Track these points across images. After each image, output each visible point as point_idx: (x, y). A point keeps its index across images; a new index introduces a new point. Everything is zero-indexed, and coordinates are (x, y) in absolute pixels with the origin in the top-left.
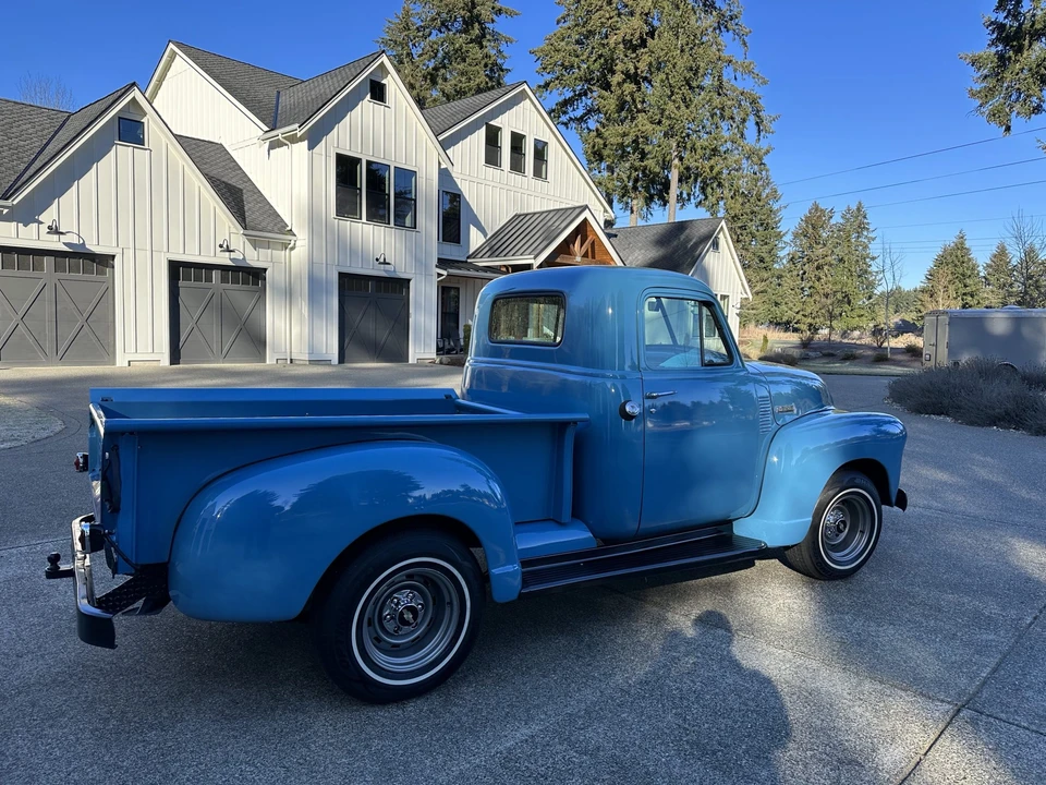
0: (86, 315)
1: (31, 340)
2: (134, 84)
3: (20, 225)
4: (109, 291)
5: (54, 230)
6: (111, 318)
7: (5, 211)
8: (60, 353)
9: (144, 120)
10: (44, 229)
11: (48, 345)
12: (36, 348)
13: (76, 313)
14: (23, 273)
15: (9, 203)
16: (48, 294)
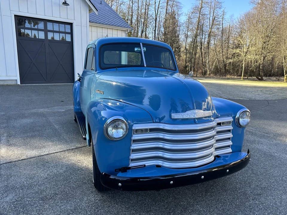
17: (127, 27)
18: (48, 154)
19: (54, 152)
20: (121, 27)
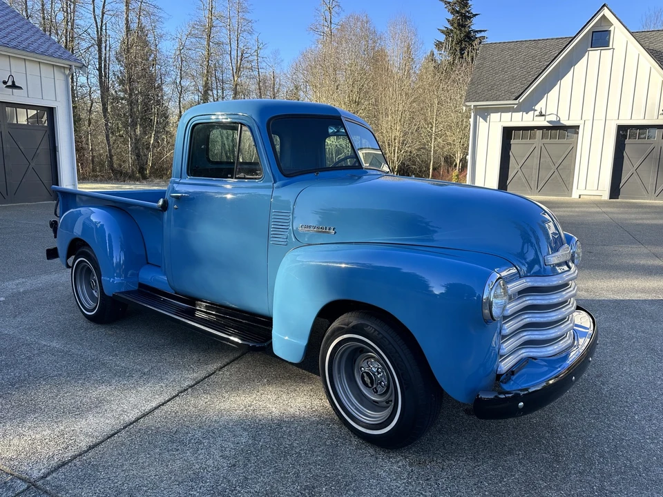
0: (557, 166)
1: (524, 180)
2: (604, 5)
3: (524, 113)
4: (573, 150)
5: (541, 115)
6: (572, 167)
7: (515, 106)
8: (539, 188)
9: (612, 29)
10: (537, 113)
11: (533, 184)
12: (526, 184)
13: (551, 164)
14: (524, 141)
15: (517, 102)
16: (537, 152)
17: (66, 59)
18: (144, 416)
19: (154, 405)
20: (51, 56)
